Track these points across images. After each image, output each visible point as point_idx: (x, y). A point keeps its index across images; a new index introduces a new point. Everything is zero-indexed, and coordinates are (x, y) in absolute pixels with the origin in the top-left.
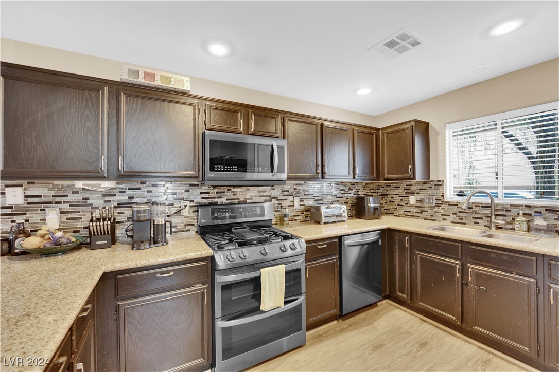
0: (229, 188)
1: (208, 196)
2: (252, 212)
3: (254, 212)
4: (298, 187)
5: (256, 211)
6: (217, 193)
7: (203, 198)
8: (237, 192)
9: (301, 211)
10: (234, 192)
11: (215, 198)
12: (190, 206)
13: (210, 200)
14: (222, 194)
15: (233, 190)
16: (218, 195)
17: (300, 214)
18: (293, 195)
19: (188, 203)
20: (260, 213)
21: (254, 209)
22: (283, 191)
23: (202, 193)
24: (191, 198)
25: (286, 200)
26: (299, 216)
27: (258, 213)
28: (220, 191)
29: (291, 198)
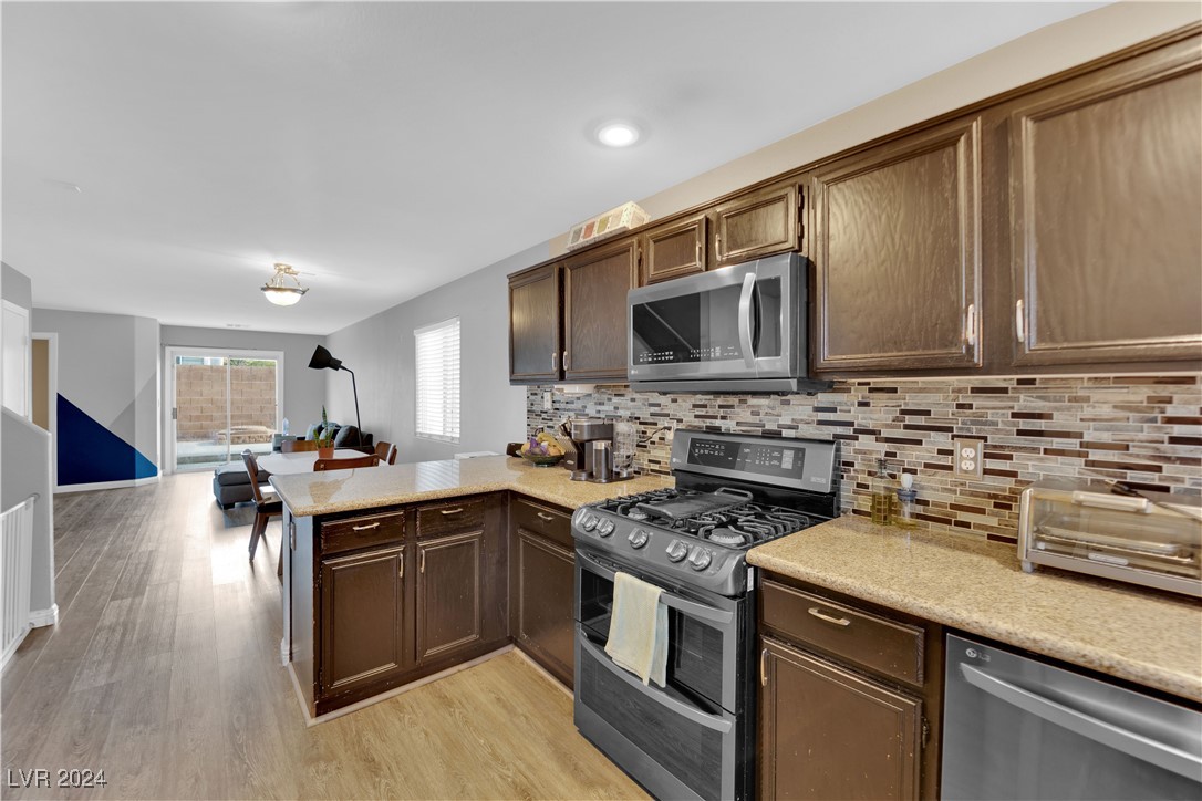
0: (743, 397)
1: (703, 413)
2: (770, 461)
3: (775, 462)
4: (978, 402)
5: (780, 459)
6: (720, 407)
7: (696, 416)
8: (759, 406)
9: (995, 496)
10: (753, 406)
11: (715, 417)
12: (678, 430)
13: (709, 422)
14: (729, 410)
15: (752, 401)
16: (722, 412)
17: (989, 505)
18: (950, 429)
19: (675, 425)
20: (790, 467)
21: (776, 454)
22: (904, 412)
23: (695, 406)
24: (680, 416)
25: (919, 442)
26: (982, 511)
27: (784, 466)
28: (725, 403)
29: (943, 440)
